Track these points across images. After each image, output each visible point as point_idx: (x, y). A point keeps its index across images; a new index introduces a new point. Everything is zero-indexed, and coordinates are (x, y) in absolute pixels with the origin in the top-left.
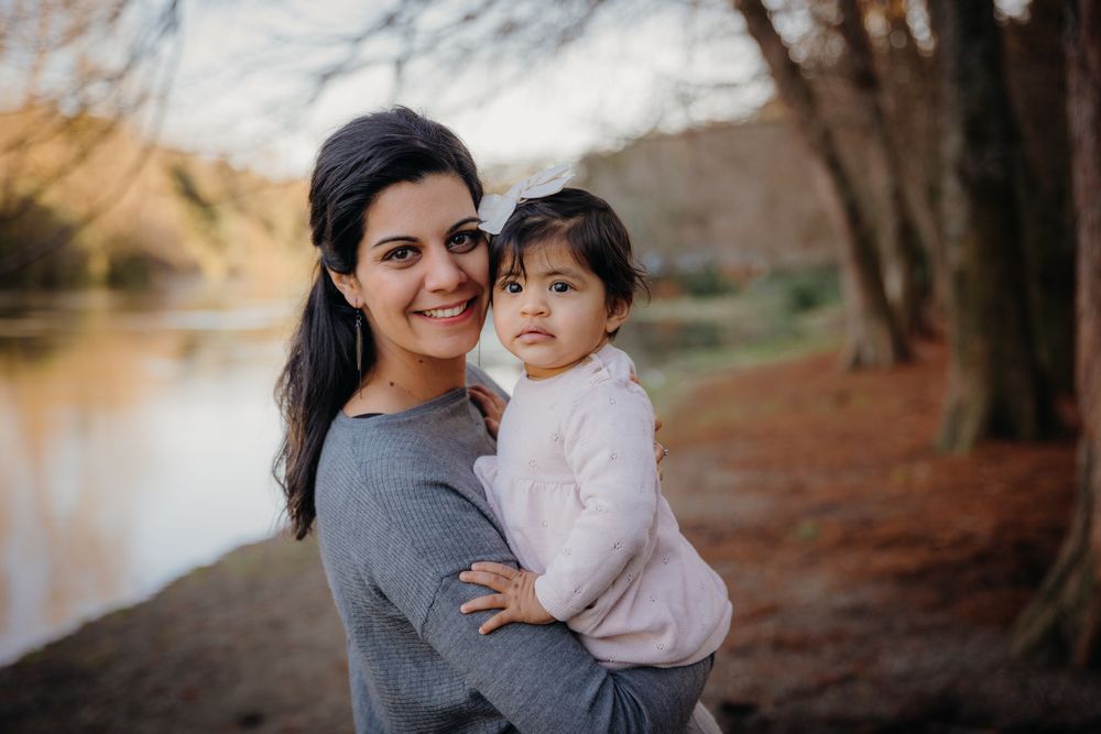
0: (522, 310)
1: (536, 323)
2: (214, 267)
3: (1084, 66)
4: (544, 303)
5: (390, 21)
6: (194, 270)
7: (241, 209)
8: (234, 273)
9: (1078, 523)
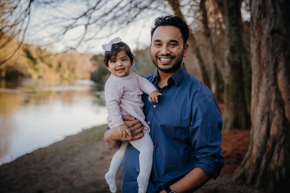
0: (118, 65)
2: (35, 76)
3: (254, 36)
4: (122, 63)
5: (85, 14)
6: (30, 76)
7: (42, 61)
9: (250, 148)
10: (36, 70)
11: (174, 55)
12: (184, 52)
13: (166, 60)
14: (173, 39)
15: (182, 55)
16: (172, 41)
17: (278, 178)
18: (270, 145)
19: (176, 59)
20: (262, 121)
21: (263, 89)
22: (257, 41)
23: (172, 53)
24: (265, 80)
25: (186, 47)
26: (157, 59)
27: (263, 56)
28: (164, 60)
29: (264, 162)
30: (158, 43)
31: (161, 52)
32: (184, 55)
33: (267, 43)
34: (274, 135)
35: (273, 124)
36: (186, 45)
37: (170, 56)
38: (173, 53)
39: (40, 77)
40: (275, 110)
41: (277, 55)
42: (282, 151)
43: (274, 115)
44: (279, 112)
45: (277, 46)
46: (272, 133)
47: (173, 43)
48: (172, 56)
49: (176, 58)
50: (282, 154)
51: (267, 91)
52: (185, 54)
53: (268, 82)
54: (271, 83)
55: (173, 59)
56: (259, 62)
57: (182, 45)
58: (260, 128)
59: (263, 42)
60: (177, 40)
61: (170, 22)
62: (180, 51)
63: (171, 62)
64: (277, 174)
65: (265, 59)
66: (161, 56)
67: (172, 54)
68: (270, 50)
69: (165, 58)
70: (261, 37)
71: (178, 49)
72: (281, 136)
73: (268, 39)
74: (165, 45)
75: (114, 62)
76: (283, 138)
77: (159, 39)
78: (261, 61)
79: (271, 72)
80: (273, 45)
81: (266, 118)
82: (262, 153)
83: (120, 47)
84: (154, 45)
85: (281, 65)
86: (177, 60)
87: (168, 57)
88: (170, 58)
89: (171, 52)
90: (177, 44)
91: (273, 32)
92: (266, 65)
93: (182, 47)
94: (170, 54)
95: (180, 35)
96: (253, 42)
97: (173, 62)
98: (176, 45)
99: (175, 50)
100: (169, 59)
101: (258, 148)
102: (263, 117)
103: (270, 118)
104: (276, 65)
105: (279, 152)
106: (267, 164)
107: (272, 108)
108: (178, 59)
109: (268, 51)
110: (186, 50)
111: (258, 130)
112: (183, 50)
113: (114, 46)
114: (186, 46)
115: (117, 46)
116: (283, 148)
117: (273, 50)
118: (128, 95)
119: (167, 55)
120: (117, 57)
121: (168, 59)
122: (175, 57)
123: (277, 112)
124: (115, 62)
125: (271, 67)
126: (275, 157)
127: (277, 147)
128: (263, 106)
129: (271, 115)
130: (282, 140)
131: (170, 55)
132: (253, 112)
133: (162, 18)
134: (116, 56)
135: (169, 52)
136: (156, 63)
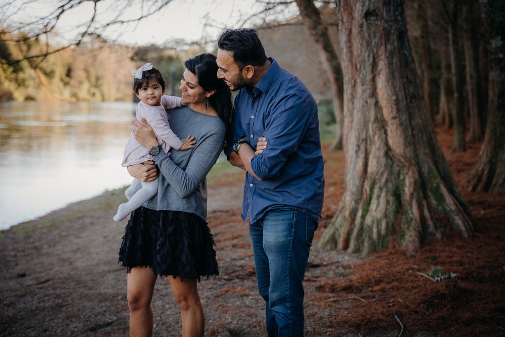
0: (148, 94)
1: (152, 96)
3: (343, 21)
4: (153, 92)
10: (21, 83)
17: (375, 236)
18: (368, 189)
20: (357, 152)
21: (358, 103)
22: (346, 29)
24: (359, 89)
27: (355, 53)
29: (360, 214)
33: (361, 32)
34: (372, 173)
35: (371, 157)
39: (29, 98)
40: (375, 134)
41: (375, 50)
42: (383, 195)
43: (372, 142)
44: (379, 137)
45: (375, 36)
46: (369, 170)
50: (383, 201)
51: (363, 106)
53: (364, 91)
54: (368, 92)
56: (351, 61)
58: (356, 163)
59: (355, 31)
64: (375, 230)
65: (359, 56)
68: (365, 44)
70: (351, 23)
72: (382, 174)
73: (361, 26)
75: (145, 90)
76: (385, 175)
78: (354, 60)
79: (369, 77)
80: (369, 35)
81: (362, 148)
82: (357, 202)
83: (151, 74)
85: (382, 64)
91: (368, 15)
92: (360, 67)
96: (342, 30)
101: (353, 193)
102: (358, 146)
103: (368, 147)
104: (374, 65)
105: (379, 196)
106: (363, 217)
107: (371, 132)
109: (362, 45)
111: (352, 167)
113: (145, 73)
115: (148, 74)
116: (384, 190)
117: (369, 43)
123: (376, 137)
125: (368, 68)
126: (373, 206)
127: (376, 191)
128: (358, 130)
129: (369, 142)
130: (384, 180)
132: (347, 139)
134: (147, 83)
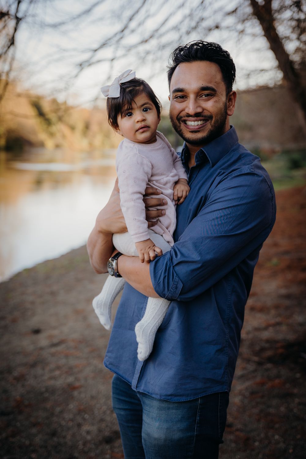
0: (136, 121)
1: (143, 124)
2: (50, 144)
4: (144, 116)
6: (42, 145)
8: (58, 146)
10: (52, 135)
11: (209, 114)
12: (229, 107)
13: (196, 123)
14: (205, 84)
15: (224, 114)
16: (204, 89)
19: (213, 122)
23: (205, 111)
25: (232, 97)
26: (180, 123)
28: (193, 124)
30: (179, 94)
31: (187, 111)
32: (229, 112)
36: (231, 93)
37: (202, 117)
38: (207, 110)
47: (206, 92)
48: (205, 116)
49: (214, 119)
52: (230, 110)
55: (208, 120)
57: (224, 93)
60: (214, 87)
61: (199, 55)
62: (221, 105)
63: (204, 126)
66: (187, 118)
67: (206, 113)
69: (194, 121)
71: (216, 102)
74: (192, 97)
75: (129, 116)
77: (181, 86)
83: (135, 86)
84: (174, 99)
86: (215, 123)
87: (199, 118)
88: (203, 120)
89: (203, 109)
90: (213, 93)
93: (224, 98)
94: (202, 112)
95: (219, 77)
97: (209, 126)
98: (212, 95)
99: (210, 105)
100: (202, 122)
108: (217, 121)
110: (232, 102)
112: (226, 103)
113: (124, 86)
114: (231, 95)
115: (130, 87)
118: (157, 181)
119: (197, 115)
120: (134, 106)
121: (200, 123)
122: (210, 118)
124: (130, 114)
131: (202, 114)
133: (185, 47)
134: (131, 104)
135: (199, 110)
136: (179, 130)
